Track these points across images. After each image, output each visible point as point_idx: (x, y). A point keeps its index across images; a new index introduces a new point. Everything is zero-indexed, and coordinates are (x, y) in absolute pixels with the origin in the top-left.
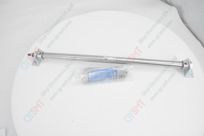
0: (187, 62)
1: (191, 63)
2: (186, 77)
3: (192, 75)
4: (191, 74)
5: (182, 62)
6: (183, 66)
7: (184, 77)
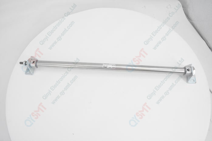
0: (190, 68)
1: (194, 69)
2: (188, 83)
3: (195, 81)
4: (193, 80)
5: (185, 68)
6: (185, 73)
7: (186, 83)
